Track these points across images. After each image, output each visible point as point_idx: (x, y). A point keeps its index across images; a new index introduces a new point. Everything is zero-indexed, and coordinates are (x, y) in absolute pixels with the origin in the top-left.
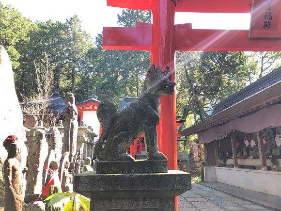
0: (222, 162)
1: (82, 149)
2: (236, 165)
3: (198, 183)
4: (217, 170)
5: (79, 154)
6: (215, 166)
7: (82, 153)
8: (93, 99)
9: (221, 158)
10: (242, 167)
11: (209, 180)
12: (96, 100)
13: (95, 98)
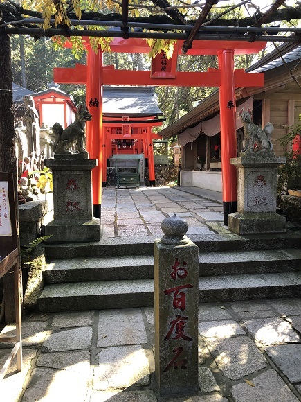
0: (199, 166)
1: (45, 150)
2: (208, 168)
3: (173, 188)
4: (193, 174)
5: (43, 154)
6: (192, 170)
7: (46, 153)
8: (53, 88)
9: (199, 163)
10: (214, 170)
11: (185, 184)
12: (57, 89)
13: (56, 87)
